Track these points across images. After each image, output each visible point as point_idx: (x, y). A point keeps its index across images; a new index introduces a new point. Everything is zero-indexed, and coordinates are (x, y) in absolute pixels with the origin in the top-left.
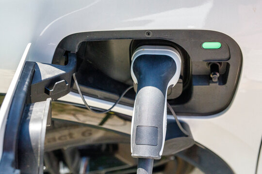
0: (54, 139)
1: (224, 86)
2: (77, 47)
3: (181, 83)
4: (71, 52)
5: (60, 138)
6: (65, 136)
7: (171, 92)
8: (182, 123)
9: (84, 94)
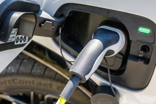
0: (41, 84)
1: (146, 65)
2: (68, 13)
3: (121, 58)
4: (64, 16)
5: (44, 85)
6: (47, 84)
7: (114, 64)
8: (115, 89)
9: (62, 48)
